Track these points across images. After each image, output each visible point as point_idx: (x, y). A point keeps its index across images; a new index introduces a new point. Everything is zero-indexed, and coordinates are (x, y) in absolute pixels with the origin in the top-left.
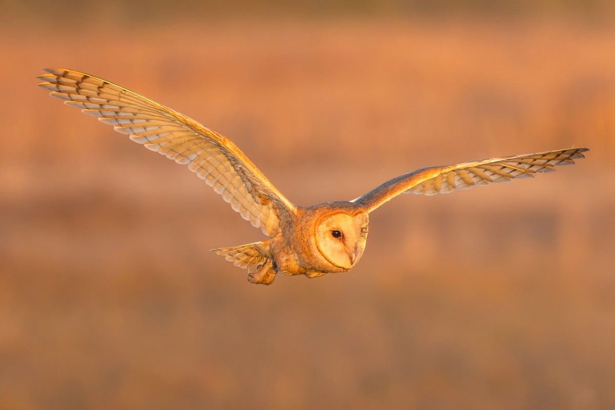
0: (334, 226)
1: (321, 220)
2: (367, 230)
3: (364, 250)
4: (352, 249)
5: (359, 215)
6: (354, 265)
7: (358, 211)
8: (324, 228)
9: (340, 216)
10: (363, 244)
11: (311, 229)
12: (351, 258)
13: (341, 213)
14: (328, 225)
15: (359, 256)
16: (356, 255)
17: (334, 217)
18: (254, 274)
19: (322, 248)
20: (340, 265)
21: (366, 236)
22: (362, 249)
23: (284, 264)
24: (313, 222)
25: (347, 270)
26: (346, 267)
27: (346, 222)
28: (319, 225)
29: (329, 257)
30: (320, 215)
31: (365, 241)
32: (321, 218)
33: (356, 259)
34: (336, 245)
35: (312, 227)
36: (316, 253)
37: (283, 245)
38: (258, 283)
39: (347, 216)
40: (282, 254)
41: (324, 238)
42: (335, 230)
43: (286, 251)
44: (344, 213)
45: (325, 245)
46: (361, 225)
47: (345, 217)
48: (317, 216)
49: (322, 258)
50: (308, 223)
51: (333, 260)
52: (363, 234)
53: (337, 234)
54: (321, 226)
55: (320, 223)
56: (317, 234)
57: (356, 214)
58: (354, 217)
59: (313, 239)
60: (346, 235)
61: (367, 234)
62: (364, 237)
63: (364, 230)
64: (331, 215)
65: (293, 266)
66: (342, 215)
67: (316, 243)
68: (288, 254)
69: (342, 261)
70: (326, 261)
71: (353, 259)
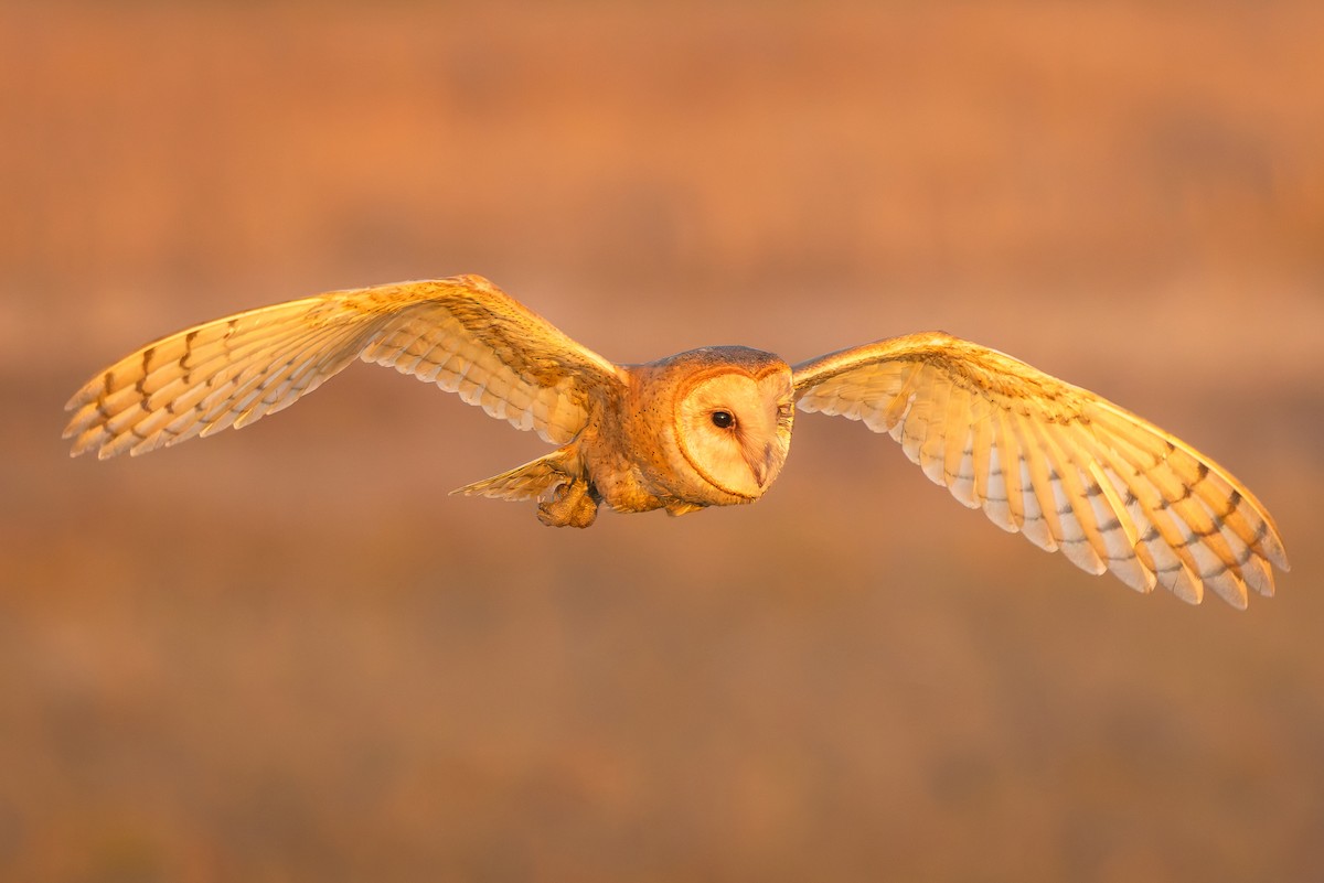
0: (717, 402)
1: (686, 388)
2: (792, 411)
3: (785, 455)
4: (760, 453)
5: (771, 377)
6: (764, 488)
7: (770, 368)
8: (690, 406)
9: (729, 380)
10: (784, 442)
11: (665, 409)
12: (757, 474)
13: (730, 372)
14: (702, 400)
15: (776, 468)
16: (768, 467)
17: (714, 381)
18: (550, 505)
19: (692, 452)
20: (734, 488)
21: (790, 425)
22: (782, 453)
23: (614, 492)
24: (669, 393)
25: (751, 499)
26: (747, 493)
27: (742, 393)
28: (682, 399)
29: (708, 471)
30: (682, 378)
31: (788, 436)
32: (687, 383)
33: (770, 475)
34: (724, 443)
35: (667, 404)
36: (680, 464)
37: (607, 449)
38: (561, 525)
39: (744, 379)
40: (606, 469)
41: (695, 428)
42: (719, 410)
43: (614, 461)
44: (736, 372)
45: (698, 445)
46: (777, 398)
47: (739, 381)
48: (677, 380)
49: (693, 474)
50: (658, 395)
51: (718, 477)
52: (782, 420)
53: (723, 420)
54: (686, 402)
55: (685, 396)
56: (678, 420)
57: (765, 375)
58: (761, 382)
59: (669, 432)
60: (745, 422)
61: (791, 419)
62: (785, 425)
63: (784, 411)
64: (708, 377)
65: (633, 494)
66: (733, 376)
67: (678, 440)
68: (618, 468)
69: (737, 479)
70: (703, 481)
71: (763, 475)
